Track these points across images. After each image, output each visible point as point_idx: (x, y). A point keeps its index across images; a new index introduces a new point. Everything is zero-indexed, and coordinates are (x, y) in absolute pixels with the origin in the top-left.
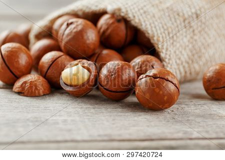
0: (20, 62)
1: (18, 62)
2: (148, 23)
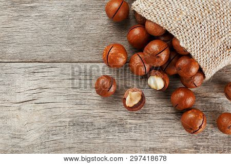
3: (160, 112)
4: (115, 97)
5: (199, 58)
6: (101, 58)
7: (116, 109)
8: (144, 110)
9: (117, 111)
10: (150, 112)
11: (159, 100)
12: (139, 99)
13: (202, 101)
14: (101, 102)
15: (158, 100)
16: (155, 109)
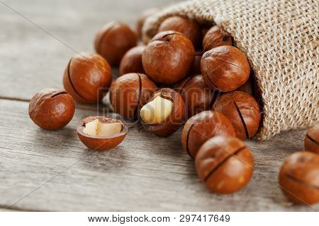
0: (87, 80)
1: (84, 80)
2: (256, 49)
3: (155, 169)
4: (65, 142)
8: (121, 162)
9: (62, 157)
11: (158, 155)
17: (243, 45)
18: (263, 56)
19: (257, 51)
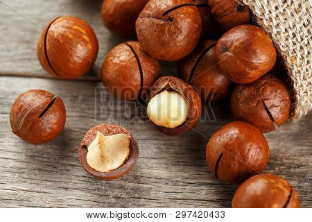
3: (178, 196)
4: (63, 157)
5: (275, 22)
6: (36, 66)
7: (63, 185)
8: (137, 190)
9: (66, 189)
10: (152, 195)
11: (177, 168)
12: (124, 155)
13: (291, 176)
14: (24, 165)
15: (174, 169)
16: (166, 188)
17: (266, 23)
18: (291, 36)
19: (283, 30)
